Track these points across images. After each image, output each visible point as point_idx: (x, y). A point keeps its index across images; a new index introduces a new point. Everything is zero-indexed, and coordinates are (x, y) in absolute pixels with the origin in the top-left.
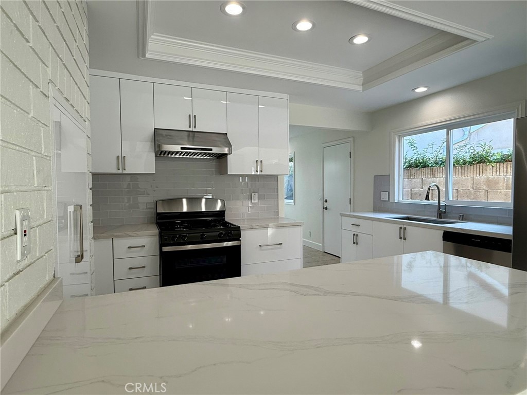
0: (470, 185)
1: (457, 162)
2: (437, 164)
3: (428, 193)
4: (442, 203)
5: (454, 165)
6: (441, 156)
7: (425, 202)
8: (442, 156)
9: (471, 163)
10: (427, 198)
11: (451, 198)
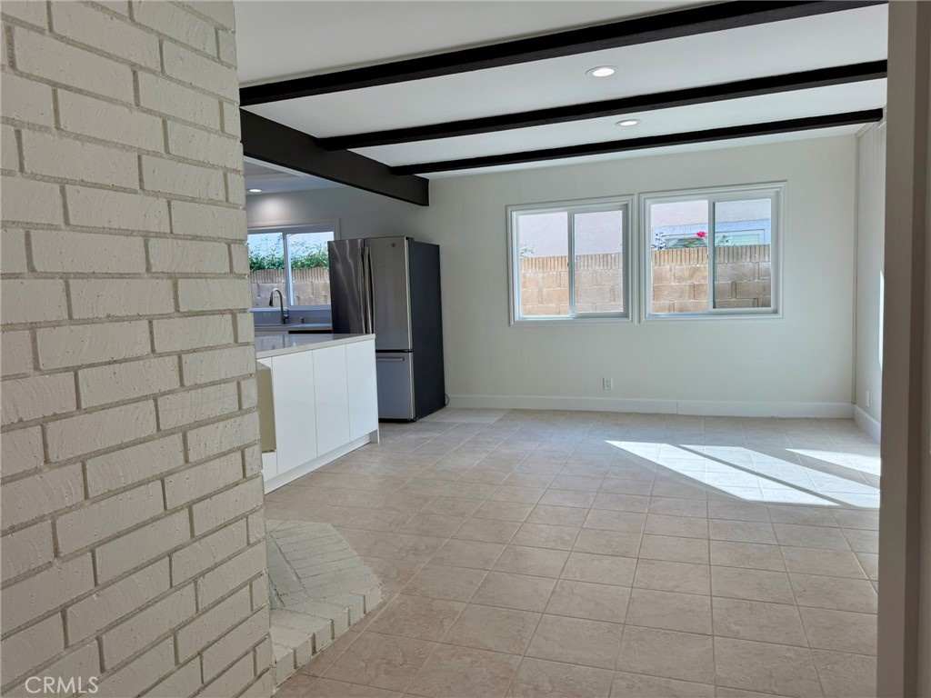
0: (310, 290)
1: (295, 264)
2: (274, 265)
3: (271, 298)
4: (285, 308)
5: (292, 268)
6: (277, 256)
7: (271, 309)
8: (279, 255)
9: (309, 266)
10: (271, 304)
11: (292, 302)
